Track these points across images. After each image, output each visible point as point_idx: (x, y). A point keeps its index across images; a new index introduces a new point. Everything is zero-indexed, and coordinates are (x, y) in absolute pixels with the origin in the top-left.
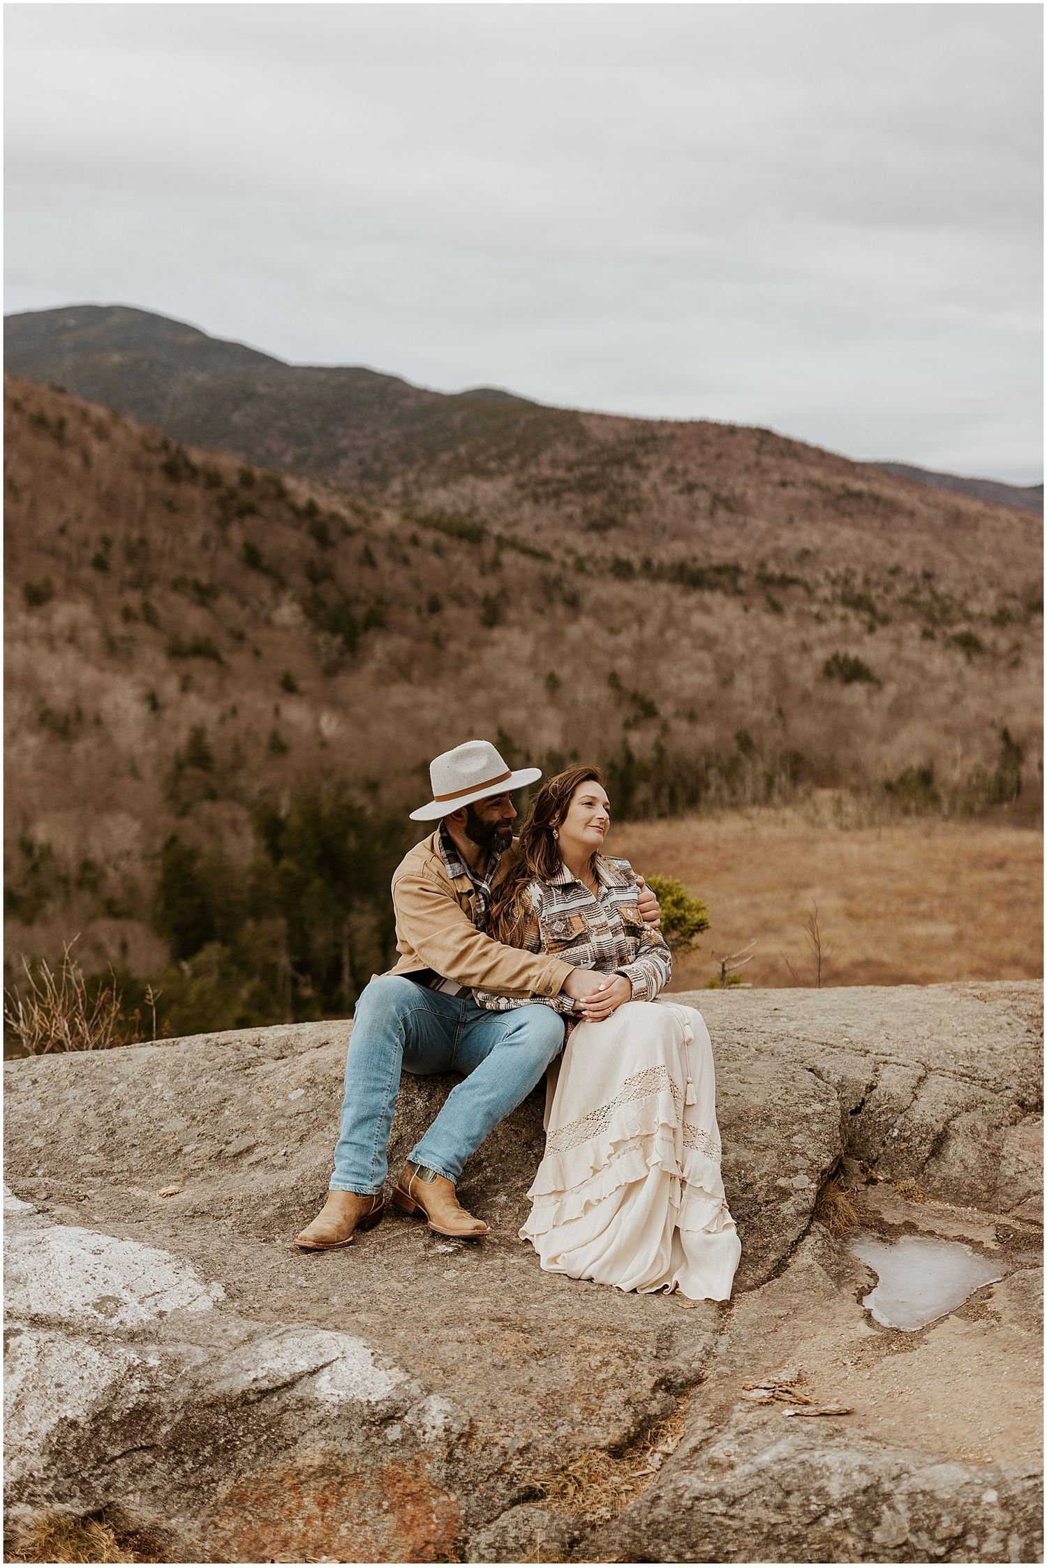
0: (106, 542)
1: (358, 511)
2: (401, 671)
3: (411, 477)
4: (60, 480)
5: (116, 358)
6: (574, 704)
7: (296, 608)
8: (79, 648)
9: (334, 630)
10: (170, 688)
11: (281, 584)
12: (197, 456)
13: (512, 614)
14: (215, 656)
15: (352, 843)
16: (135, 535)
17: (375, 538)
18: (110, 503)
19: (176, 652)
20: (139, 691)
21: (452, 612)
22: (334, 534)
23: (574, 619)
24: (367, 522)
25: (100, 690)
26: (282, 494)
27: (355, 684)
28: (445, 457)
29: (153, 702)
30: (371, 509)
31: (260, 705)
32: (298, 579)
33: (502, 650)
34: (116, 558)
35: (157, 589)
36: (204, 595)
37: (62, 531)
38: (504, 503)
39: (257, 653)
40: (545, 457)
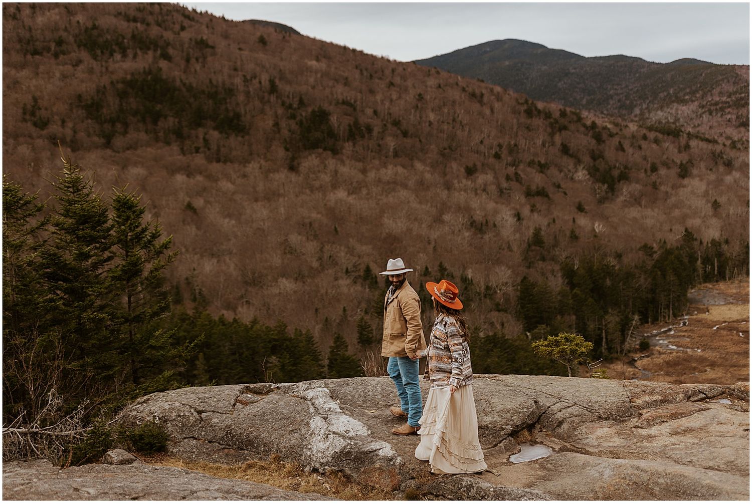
0: (500, 146)
1: (616, 125)
2: (636, 201)
3: (644, 106)
4: (481, 120)
5: (507, 63)
6: (728, 215)
7: (585, 172)
8: (488, 194)
9: (603, 183)
10: (526, 211)
11: (579, 161)
12: (540, 105)
13: (695, 171)
14: (547, 196)
15: (608, 282)
16: (512, 143)
17: (625, 138)
18: (502, 129)
19: (528, 194)
20: (513, 212)
21: (663, 171)
22: (605, 136)
23: (730, 173)
24: (621, 130)
25: (496, 212)
26: (580, 119)
27: (613, 208)
28: (662, 95)
29: (518, 217)
30: (624, 123)
31: (566, 218)
32: (587, 159)
33: (689, 188)
34: (504, 153)
35: (521, 166)
36: (542, 168)
37: (482, 142)
38: (694, 116)
39: (565, 194)
40: (716, 91)
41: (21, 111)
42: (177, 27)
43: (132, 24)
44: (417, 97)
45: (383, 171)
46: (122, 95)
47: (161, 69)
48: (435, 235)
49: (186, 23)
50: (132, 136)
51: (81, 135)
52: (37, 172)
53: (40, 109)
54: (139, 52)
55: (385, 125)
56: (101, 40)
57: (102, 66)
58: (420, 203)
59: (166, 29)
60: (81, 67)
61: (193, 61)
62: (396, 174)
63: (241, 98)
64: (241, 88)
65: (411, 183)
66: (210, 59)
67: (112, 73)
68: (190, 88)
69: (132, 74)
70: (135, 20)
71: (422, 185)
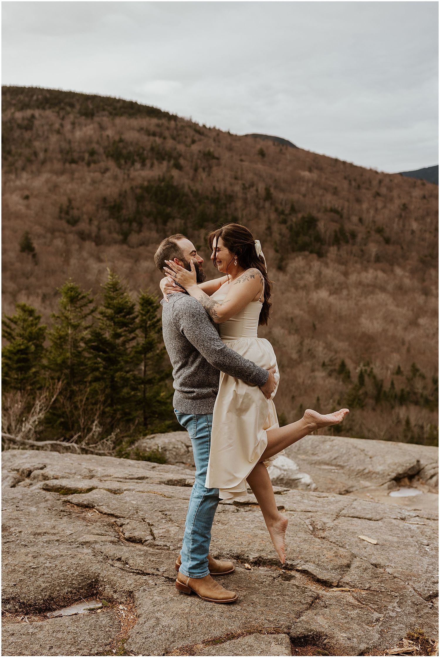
41: (58, 210)
42: (189, 140)
43: (152, 138)
44: (401, 207)
45: (364, 275)
46: (140, 199)
47: (172, 177)
48: (410, 336)
49: (197, 137)
50: (146, 234)
51: (104, 232)
52: (67, 261)
53: (73, 208)
54: (156, 162)
55: (369, 232)
56: (125, 152)
57: (124, 173)
58: (397, 306)
59: (179, 142)
60: (108, 174)
61: (200, 170)
62: (376, 278)
63: (239, 204)
64: (240, 195)
65: (390, 287)
66: (215, 169)
67: (133, 180)
68: (196, 194)
69: (149, 181)
70: (154, 134)
71: (400, 289)
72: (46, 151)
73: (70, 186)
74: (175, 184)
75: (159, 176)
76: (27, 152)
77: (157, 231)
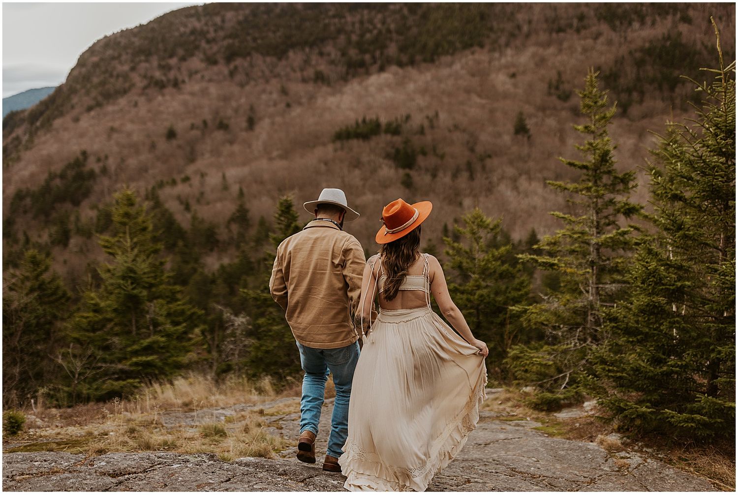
72: (530, 22)
73: (559, 58)
74: (684, 41)
75: (664, 34)
76: (509, 26)
77: (663, 100)
